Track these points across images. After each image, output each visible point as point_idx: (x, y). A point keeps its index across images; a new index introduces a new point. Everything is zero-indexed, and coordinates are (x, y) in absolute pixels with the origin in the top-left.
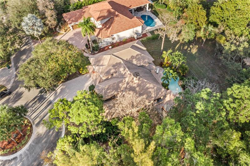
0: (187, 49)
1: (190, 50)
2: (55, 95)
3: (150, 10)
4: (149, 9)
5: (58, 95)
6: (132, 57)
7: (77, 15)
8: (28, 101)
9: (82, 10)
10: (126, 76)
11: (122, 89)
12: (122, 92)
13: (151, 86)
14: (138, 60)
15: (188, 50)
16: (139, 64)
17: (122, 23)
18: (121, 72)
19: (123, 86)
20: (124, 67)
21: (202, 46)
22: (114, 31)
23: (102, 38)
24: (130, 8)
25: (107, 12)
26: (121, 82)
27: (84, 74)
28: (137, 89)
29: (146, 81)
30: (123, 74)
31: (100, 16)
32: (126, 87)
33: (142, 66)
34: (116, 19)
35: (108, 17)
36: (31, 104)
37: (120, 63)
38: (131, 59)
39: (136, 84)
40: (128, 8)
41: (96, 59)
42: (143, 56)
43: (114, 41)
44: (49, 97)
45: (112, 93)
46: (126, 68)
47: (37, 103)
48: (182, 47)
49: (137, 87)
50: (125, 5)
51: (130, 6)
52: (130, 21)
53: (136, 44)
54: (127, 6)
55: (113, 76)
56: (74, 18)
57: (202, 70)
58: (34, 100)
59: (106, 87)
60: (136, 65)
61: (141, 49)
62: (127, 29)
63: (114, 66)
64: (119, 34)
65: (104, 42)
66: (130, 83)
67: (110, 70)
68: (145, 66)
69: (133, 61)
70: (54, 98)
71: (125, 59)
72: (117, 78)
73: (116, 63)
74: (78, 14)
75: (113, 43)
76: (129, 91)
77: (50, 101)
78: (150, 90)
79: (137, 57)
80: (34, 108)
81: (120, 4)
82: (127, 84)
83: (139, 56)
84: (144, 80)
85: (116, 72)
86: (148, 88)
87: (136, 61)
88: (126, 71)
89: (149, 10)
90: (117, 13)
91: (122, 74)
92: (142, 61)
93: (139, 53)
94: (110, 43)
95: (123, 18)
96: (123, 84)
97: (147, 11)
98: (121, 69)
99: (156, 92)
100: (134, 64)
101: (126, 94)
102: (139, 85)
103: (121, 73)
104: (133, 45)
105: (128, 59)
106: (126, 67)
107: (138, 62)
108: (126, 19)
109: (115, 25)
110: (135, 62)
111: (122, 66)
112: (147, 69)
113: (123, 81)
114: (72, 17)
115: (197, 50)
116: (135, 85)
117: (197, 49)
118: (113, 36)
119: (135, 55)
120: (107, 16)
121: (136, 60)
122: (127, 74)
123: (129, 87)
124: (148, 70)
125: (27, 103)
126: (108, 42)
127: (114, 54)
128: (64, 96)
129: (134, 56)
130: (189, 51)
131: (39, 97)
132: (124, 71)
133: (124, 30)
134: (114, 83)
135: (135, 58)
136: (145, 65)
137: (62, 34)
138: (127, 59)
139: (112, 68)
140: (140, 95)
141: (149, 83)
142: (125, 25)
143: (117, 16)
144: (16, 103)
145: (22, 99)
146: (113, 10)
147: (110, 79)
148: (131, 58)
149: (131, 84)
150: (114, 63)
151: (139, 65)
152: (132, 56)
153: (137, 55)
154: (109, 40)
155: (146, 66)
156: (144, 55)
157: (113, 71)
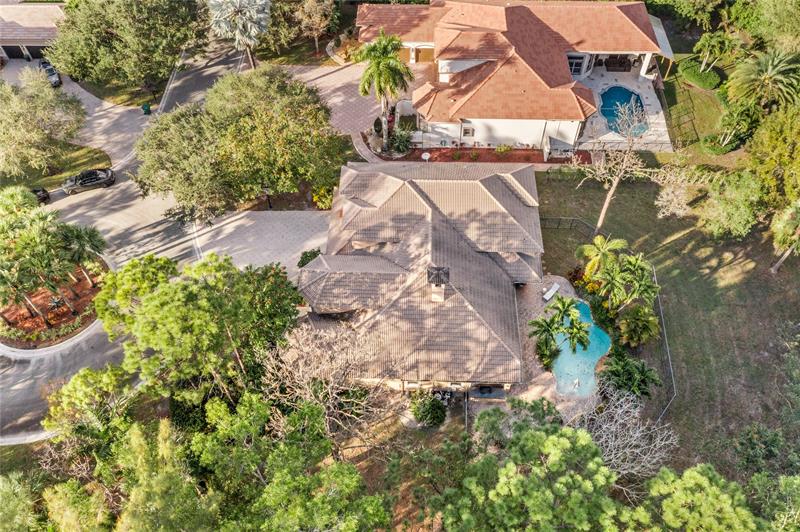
0: (708, 259)
1: (714, 270)
2: (213, 237)
3: (652, 77)
4: (649, 71)
5: (222, 239)
6: (472, 215)
7: (399, 20)
8: (138, 224)
9: (419, 10)
10: (414, 267)
11: (380, 303)
12: (376, 312)
13: (482, 333)
14: (489, 229)
15: (708, 264)
16: (485, 244)
17: (514, 91)
18: (410, 245)
19: (389, 293)
20: (426, 237)
21: (773, 270)
22: (474, 107)
23: (430, 116)
24: (577, 48)
25: (481, 40)
26: (390, 278)
27: (322, 209)
28: (429, 323)
29: (470, 308)
30: (413, 256)
31: (453, 45)
32: (397, 300)
33: (493, 257)
34: (501, 70)
35: (475, 57)
36: (140, 234)
37: (423, 217)
38: (464, 219)
39: (433, 306)
40: (570, 46)
41: (358, 175)
42: (512, 224)
43: (469, 141)
44: (196, 235)
45: (345, 301)
46: (427, 243)
47: (157, 238)
48: (690, 246)
49: (434, 315)
50: (564, 34)
51: (578, 43)
52: (543, 94)
53: (509, 177)
54: (567, 39)
55: (382, 251)
56: (385, 25)
57: (717, 356)
59: (337, 276)
60: (472, 245)
61: (518, 198)
62: (520, 117)
63: (397, 219)
64: (492, 122)
65: (434, 132)
66: (416, 294)
67: (382, 227)
68: (503, 260)
69: (467, 228)
70: (206, 245)
71: (445, 211)
72: (389, 260)
73: (410, 214)
74: (403, 17)
75: (462, 144)
76: (401, 318)
77: (191, 247)
78: (471, 345)
79: (489, 221)
80: (141, 250)
81: (548, 27)
82: (404, 292)
83: (498, 220)
84: (467, 304)
85: (395, 241)
86: (466, 336)
87: (477, 232)
88: (422, 250)
89: (648, 77)
90: (512, 52)
91: (410, 254)
92: (497, 240)
93: (503, 210)
94: (453, 142)
95: (525, 76)
96: (393, 287)
97: (640, 79)
98: (416, 240)
99: (486, 360)
100: (467, 240)
101: (384, 324)
102: (439, 313)
103: (405, 251)
104: (499, 177)
105: (455, 217)
106: (430, 238)
107: (484, 239)
108: (535, 84)
109: (486, 90)
110: (472, 233)
111: (422, 231)
112: (506, 272)
113: (398, 280)
114: (379, 22)
115: (740, 277)
116: (428, 308)
117: (743, 272)
118: (469, 122)
119: (484, 210)
120: (478, 51)
121: (479, 229)
122: (422, 261)
123: (405, 307)
124: (505, 276)
125: (134, 226)
126: (447, 136)
127: (417, 181)
128: (235, 251)
129: (478, 214)
130: (707, 271)
131: (169, 225)
132: (417, 249)
133: (507, 117)
134: (365, 274)
135: (481, 221)
136: (505, 256)
137: (337, 64)
138: (451, 214)
139: (391, 224)
140: (430, 346)
141: (476, 319)
142: (522, 101)
143: (509, 61)
144: (108, 217)
145: (127, 211)
146: (503, 39)
147: (370, 254)
148: (468, 215)
149: (416, 297)
150: (404, 212)
151: (481, 248)
152: (473, 211)
153: (493, 214)
154: (453, 131)
155: (508, 261)
156: (515, 222)
157: (388, 233)
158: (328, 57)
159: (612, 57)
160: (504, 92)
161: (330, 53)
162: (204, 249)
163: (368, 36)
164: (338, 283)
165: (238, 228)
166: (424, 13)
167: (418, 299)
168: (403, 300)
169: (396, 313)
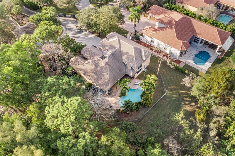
0: (186, 101)
1: (185, 104)
2: (85, 37)
11: (93, 59)
13: (107, 76)
14: (128, 58)
17: (167, 36)
19: (96, 58)
22: (155, 35)
25: (169, 20)
26: (98, 56)
29: (108, 70)
31: (161, 19)
33: (125, 65)
34: (168, 29)
36: (73, 30)
37: (116, 48)
38: (125, 53)
40: (196, 34)
42: (134, 60)
44: (82, 35)
45: (87, 55)
47: (75, 32)
48: (185, 96)
49: (100, 67)
51: (199, 34)
52: (174, 40)
53: (143, 50)
54: (197, 32)
56: (155, 11)
59: (89, 50)
60: (122, 59)
61: (141, 56)
63: (111, 46)
65: (145, 38)
67: (107, 46)
69: (124, 56)
71: (122, 50)
72: (103, 53)
73: (114, 46)
75: (151, 44)
76: (94, 64)
77: (79, 36)
78: (103, 78)
79: (129, 56)
80: (71, 32)
81: (193, 26)
82: (98, 59)
83: (131, 57)
84: (108, 69)
85: (107, 50)
86: (103, 75)
89: (218, 53)
92: (128, 62)
93: (134, 56)
94: (149, 43)
95: (173, 33)
97: (215, 53)
98: (110, 51)
99: (104, 82)
101: (90, 64)
102: (102, 68)
104: (140, 49)
105: (123, 52)
106: (112, 52)
107: (126, 60)
110: (124, 57)
115: (190, 110)
116: (100, 65)
117: (193, 109)
118: (153, 39)
119: (130, 54)
120: (166, 23)
121: (126, 57)
123: (96, 62)
124: (125, 71)
126: (148, 40)
127: (121, 40)
129: (128, 54)
130: (183, 103)
135: (128, 56)
136: (128, 66)
138: (122, 51)
139: (109, 46)
140: (95, 73)
141: (108, 73)
142: (167, 39)
143: (171, 28)
144: (72, 24)
146: (174, 22)
148: (126, 53)
151: (124, 61)
152: (128, 53)
153: (131, 55)
155: (128, 68)
157: (107, 48)
159: (213, 44)
160: (165, 35)
161: (142, 14)
162: (81, 38)
163: (150, 12)
164: (89, 51)
165: (91, 37)
166: (167, 12)
168: (97, 61)
169: (94, 63)
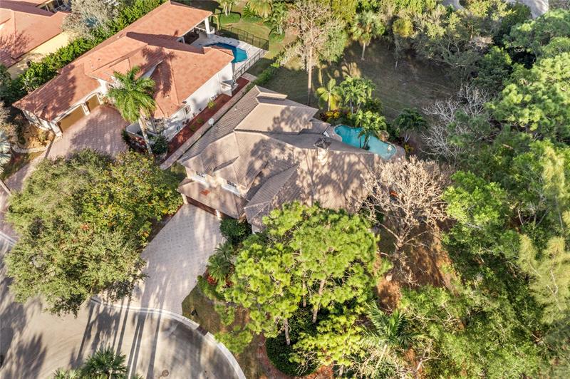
0: (341, 74)
6: (276, 120)
7: (60, 92)
10: (297, 160)
11: (307, 191)
12: (310, 197)
13: (353, 158)
14: (290, 121)
16: (297, 128)
17: (191, 69)
18: (276, 157)
19: (304, 183)
20: (279, 145)
21: (363, 59)
22: (183, 91)
23: (166, 114)
24: (179, 36)
25: (144, 56)
26: (295, 176)
27: (174, 213)
28: (334, 176)
30: (286, 159)
32: (313, 181)
33: (304, 132)
34: (172, 63)
37: (263, 141)
38: (276, 126)
39: (326, 167)
40: (173, 37)
42: (294, 110)
43: (190, 116)
44: (125, 307)
46: (284, 146)
50: (164, 33)
51: (176, 33)
52: (204, 60)
53: (261, 94)
54: (169, 35)
55: (265, 176)
56: (55, 100)
58: (89, 337)
60: (293, 134)
61: (277, 99)
63: (254, 153)
64: (194, 95)
66: (315, 170)
67: (252, 164)
68: (308, 129)
69: (282, 129)
71: (265, 130)
72: (277, 174)
73: (256, 145)
74: (60, 88)
75: (188, 121)
77: (135, 315)
78: (357, 167)
79: (285, 117)
81: (153, 35)
82: (309, 174)
83: (287, 113)
85: (265, 166)
86: (351, 165)
87: (288, 126)
88: (287, 152)
89: (212, 32)
90: (167, 51)
91: (284, 159)
92: (298, 122)
93: (284, 106)
94: (184, 123)
95: (187, 57)
96: (301, 179)
97: (209, 37)
98: (275, 153)
99: (368, 167)
100: (288, 133)
102: (331, 167)
103: (278, 161)
104: (260, 97)
105: (272, 129)
106: (283, 143)
107: (293, 127)
108: (194, 58)
109: (177, 77)
110: (287, 129)
111: (272, 145)
112: (314, 133)
113: (299, 173)
114: (48, 101)
116: (326, 170)
118: (186, 102)
119: (278, 114)
120: (149, 63)
121: (286, 124)
122: (296, 154)
123: (318, 180)
126: (179, 121)
127: (238, 128)
129: (278, 118)
131: (97, 323)
132: (283, 153)
135: (283, 120)
136: (307, 127)
137: (39, 153)
138: (269, 129)
139: (254, 158)
140: (347, 185)
142: (199, 71)
143: (171, 56)
146: (153, 48)
148: (275, 123)
149: (317, 171)
150: (251, 147)
151: (297, 131)
152: (274, 119)
153: (283, 113)
155: (310, 128)
156: (295, 107)
157: (258, 165)
158: (27, 154)
160: (187, 72)
161: (24, 151)
162: (145, 305)
163: (51, 114)
167: (318, 171)
168: (314, 178)
169: (319, 187)
